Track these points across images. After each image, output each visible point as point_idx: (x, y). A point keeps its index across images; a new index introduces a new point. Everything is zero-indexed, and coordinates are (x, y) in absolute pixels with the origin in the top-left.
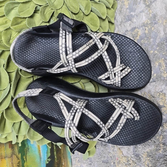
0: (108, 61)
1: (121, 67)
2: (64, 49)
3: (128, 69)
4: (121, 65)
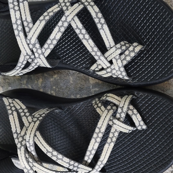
0: (86, 39)
1: (119, 48)
2: (20, 28)
3: (136, 46)
4: (118, 46)
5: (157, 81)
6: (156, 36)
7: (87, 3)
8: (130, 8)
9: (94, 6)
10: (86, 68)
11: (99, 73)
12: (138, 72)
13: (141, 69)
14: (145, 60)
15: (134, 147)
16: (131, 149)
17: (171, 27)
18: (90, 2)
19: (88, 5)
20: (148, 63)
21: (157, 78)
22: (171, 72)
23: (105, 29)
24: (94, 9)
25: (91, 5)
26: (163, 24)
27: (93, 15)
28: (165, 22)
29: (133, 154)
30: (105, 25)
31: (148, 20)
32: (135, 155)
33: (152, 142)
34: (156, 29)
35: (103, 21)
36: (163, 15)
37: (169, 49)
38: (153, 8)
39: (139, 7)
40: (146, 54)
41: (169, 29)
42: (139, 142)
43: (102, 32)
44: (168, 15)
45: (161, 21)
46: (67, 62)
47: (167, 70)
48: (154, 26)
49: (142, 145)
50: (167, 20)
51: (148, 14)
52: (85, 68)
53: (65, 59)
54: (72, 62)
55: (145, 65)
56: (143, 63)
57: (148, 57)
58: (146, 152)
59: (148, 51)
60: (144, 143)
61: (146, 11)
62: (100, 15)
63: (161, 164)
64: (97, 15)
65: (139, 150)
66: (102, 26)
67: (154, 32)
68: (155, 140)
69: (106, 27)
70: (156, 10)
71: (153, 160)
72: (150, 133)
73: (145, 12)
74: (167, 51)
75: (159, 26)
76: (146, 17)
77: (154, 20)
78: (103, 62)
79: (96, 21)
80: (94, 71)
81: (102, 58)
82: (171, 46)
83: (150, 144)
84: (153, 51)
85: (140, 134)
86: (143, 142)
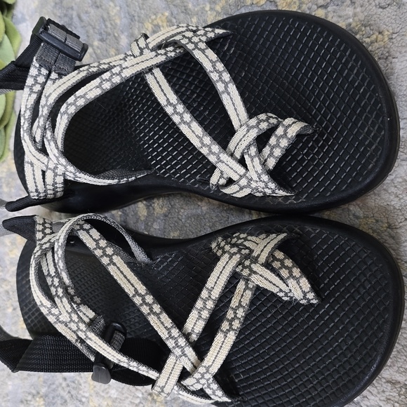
5: (344, 195)
6: (333, 100)
7: (193, 46)
8: (279, 51)
9: (206, 51)
10: (203, 183)
11: (227, 191)
12: (305, 179)
13: (311, 173)
14: (318, 153)
15: (293, 342)
16: (288, 346)
17: (360, 78)
18: (197, 43)
19: (194, 49)
20: (323, 159)
21: (344, 188)
22: (368, 171)
23: (231, 93)
24: (207, 57)
25: (200, 49)
26: (344, 75)
27: (208, 66)
28: (346, 71)
29: (293, 358)
30: (231, 84)
31: (315, 72)
32: (297, 360)
33: (331, 331)
34: (332, 87)
35: (227, 77)
36: (342, 57)
37: (359, 125)
38: (322, 45)
39: (296, 47)
40: (317, 141)
41: (356, 84)
42: (305, 333)
43: (225, 99)
44: (351, 56)
45: (340, 70)
46: (165, 173)
47: (360, 169)
48: (326, 82)
49: (309, 339)
50: (350, 65)
51: (314, 60)
52: (200, 182)
53: (160, 169)
54: (175, 174)
55: (318, 165)
56: (313, 159)
57: (323, 146)
58: (318, 354)
59: (321, 135)
60: (315, 334)
61: (309, 53)
62: (220, 66)
63: (346, 380)
64: (214, 66)
65: (304, 350)
66: (226, 87)
67: (328, 95)
68: (336, 326)
69: (233, 88)
70: (328, 49)
71: (331, 370)
72: (326, 312)
73: (307, 56)
74: (356, 130)
75: (336, 80)
76: (310, 66)
77: (325, 70)
78: (228, 165)
79: (214, 76)
80: (218, 186)
81: (224, 157)
82: (363, 118)
83: (325, 337)
84: (331, 133)
85: (306, 315)
86: (311, 332)
